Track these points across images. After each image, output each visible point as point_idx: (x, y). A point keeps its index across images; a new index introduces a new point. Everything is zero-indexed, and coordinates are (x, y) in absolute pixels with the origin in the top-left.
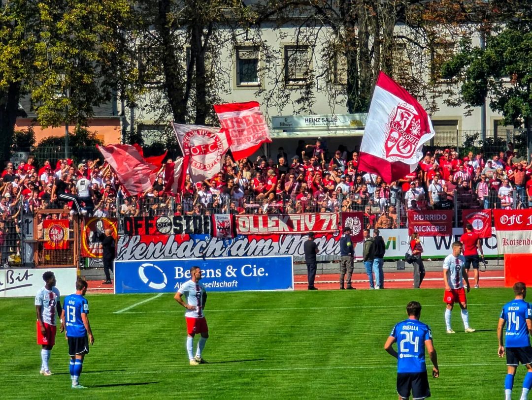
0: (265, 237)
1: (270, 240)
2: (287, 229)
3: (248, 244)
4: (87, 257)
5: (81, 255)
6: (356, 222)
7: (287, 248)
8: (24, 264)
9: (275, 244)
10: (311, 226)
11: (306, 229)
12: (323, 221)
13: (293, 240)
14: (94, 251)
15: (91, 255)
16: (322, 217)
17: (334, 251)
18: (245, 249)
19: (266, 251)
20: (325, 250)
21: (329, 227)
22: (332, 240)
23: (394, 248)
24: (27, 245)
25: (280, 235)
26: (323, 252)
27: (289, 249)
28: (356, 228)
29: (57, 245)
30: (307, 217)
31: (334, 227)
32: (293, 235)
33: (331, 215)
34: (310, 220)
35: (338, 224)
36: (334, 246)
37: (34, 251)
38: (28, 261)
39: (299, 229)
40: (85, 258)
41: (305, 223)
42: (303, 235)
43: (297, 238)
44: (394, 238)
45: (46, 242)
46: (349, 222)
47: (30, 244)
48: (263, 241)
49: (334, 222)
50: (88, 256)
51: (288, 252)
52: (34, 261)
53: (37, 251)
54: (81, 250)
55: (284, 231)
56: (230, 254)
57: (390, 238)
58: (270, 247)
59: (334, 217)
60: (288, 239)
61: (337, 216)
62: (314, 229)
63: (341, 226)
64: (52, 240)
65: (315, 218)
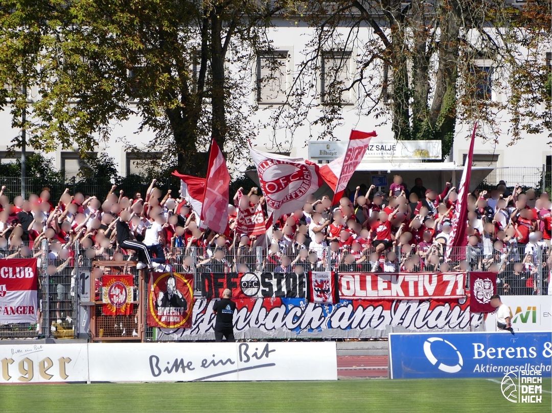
0: (374, 303)
1: (380, 308)
2: (401, 294)
3: (353, 313)
4: (155, 327)
5: (147, 324)
6: (487, 285)
7: (401, 319)
8: (78, 334)
9: (386, 313)
10: (431, 289)
11: (426, 293)
12: (446, 283)
13: (408, 309)
14: (163, 319)
15: (160, 323)
16: (445, 278)
17: (459, 324)
18: (349, 319)
19: (375, 322)
20: (448, 322)
21: (454, 292)
22: (457, 309)
23: (534, 321)
24: (82, 309)
25: (392, 301)
26: (446, 324)
27: (403, 320)
28: (487, 293)
29: (118, 310)
30: (427, 277)
31: (460, 291)
32: (408, 301)
33: (457, 275)
34: (430, 282)
35: (465, 287)
36: (459, 316)
37: (91, 317)
38: (82, 331)
39: (416, 294)
40: (152, 328)
41: (424, 286)
42: (421, 302)
43: (414, 306)
44: (534, 308)
45: (105, 305)
46: (478, 286)
47: (85, 307)
48: (371, 308)
49: (460, 285)
50: (157, 325)
51: (402, 323)
52: (90, 331)
53: (94, 317)
54: (148, 316)
55: (398, 295)
56: (330, 325)
57: (529, 308)
58: (380, 317)
59: (460, 279)
60: (403, 307)
61: (464, 277)
62: (434, 295)
63: (468, 290)
64: (113, 303)
65: (436, 278)
